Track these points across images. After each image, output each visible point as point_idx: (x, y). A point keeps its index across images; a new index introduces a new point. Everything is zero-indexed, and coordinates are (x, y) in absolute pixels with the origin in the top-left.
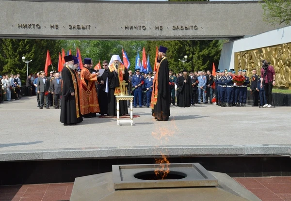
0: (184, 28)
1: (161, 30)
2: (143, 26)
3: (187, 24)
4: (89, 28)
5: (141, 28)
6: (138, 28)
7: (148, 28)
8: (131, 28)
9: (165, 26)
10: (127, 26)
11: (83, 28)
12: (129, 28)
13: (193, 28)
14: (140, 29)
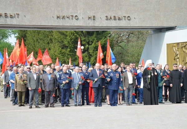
0: (117, 18)
1: (94, 20)
2: (76, 16)
3: (120, 14)
4: (18, 17)
5: (74, 18)
6: (71, 17)
7: (80, 17)
8: (64, 17)
9: (97, 16)
10: (58, 16)
11: (11, 17)
12: (61, 18)
13: (126, 18)
14: (72, 19)
